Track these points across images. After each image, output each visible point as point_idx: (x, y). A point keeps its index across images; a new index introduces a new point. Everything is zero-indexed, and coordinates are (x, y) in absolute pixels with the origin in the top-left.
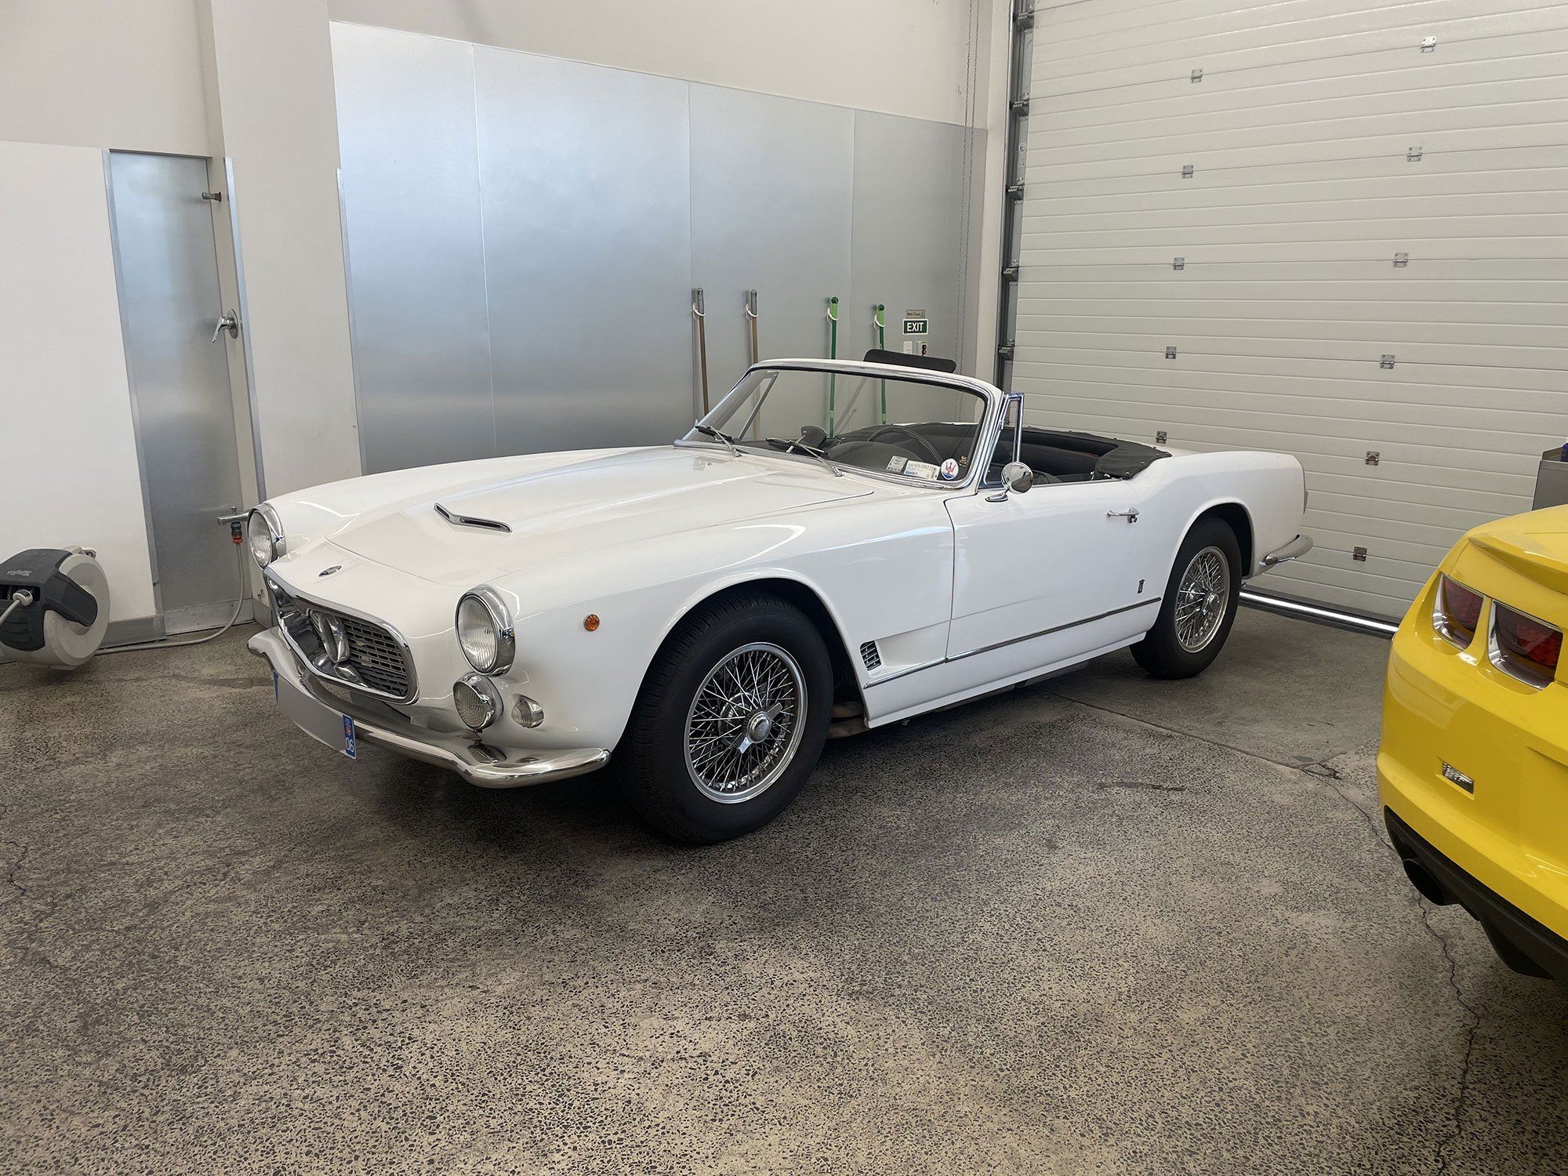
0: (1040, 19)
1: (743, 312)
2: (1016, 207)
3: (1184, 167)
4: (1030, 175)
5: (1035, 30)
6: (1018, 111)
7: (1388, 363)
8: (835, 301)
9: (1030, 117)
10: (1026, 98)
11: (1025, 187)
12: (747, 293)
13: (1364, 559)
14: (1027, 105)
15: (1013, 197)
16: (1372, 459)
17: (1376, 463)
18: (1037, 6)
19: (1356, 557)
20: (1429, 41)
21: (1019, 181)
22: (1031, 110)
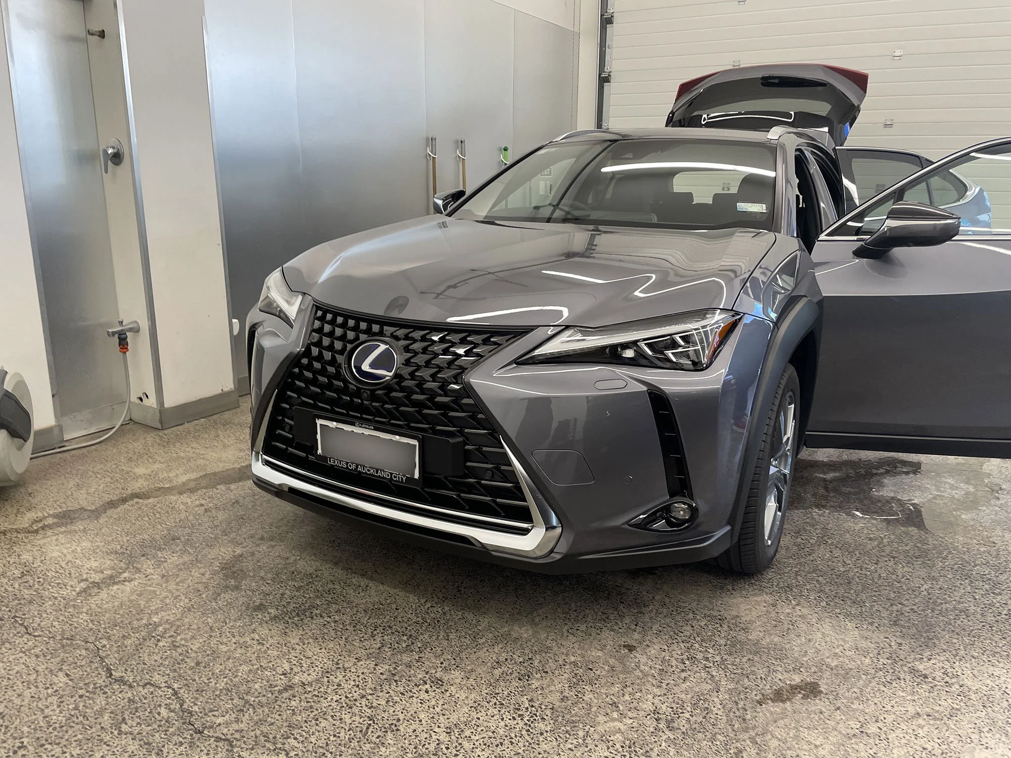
1: (455, 155)
2: (605, 87)
3: (734, 62)
4: (613, 65)
6: (606, 21)
8: (506, 149)
9: (614, 25)
10: (611, 11)
11: (611, 74)
12: (457, 142)
14: (612, 16)
15: (604, 80)
21: (607, 69)
22: (615, 20)
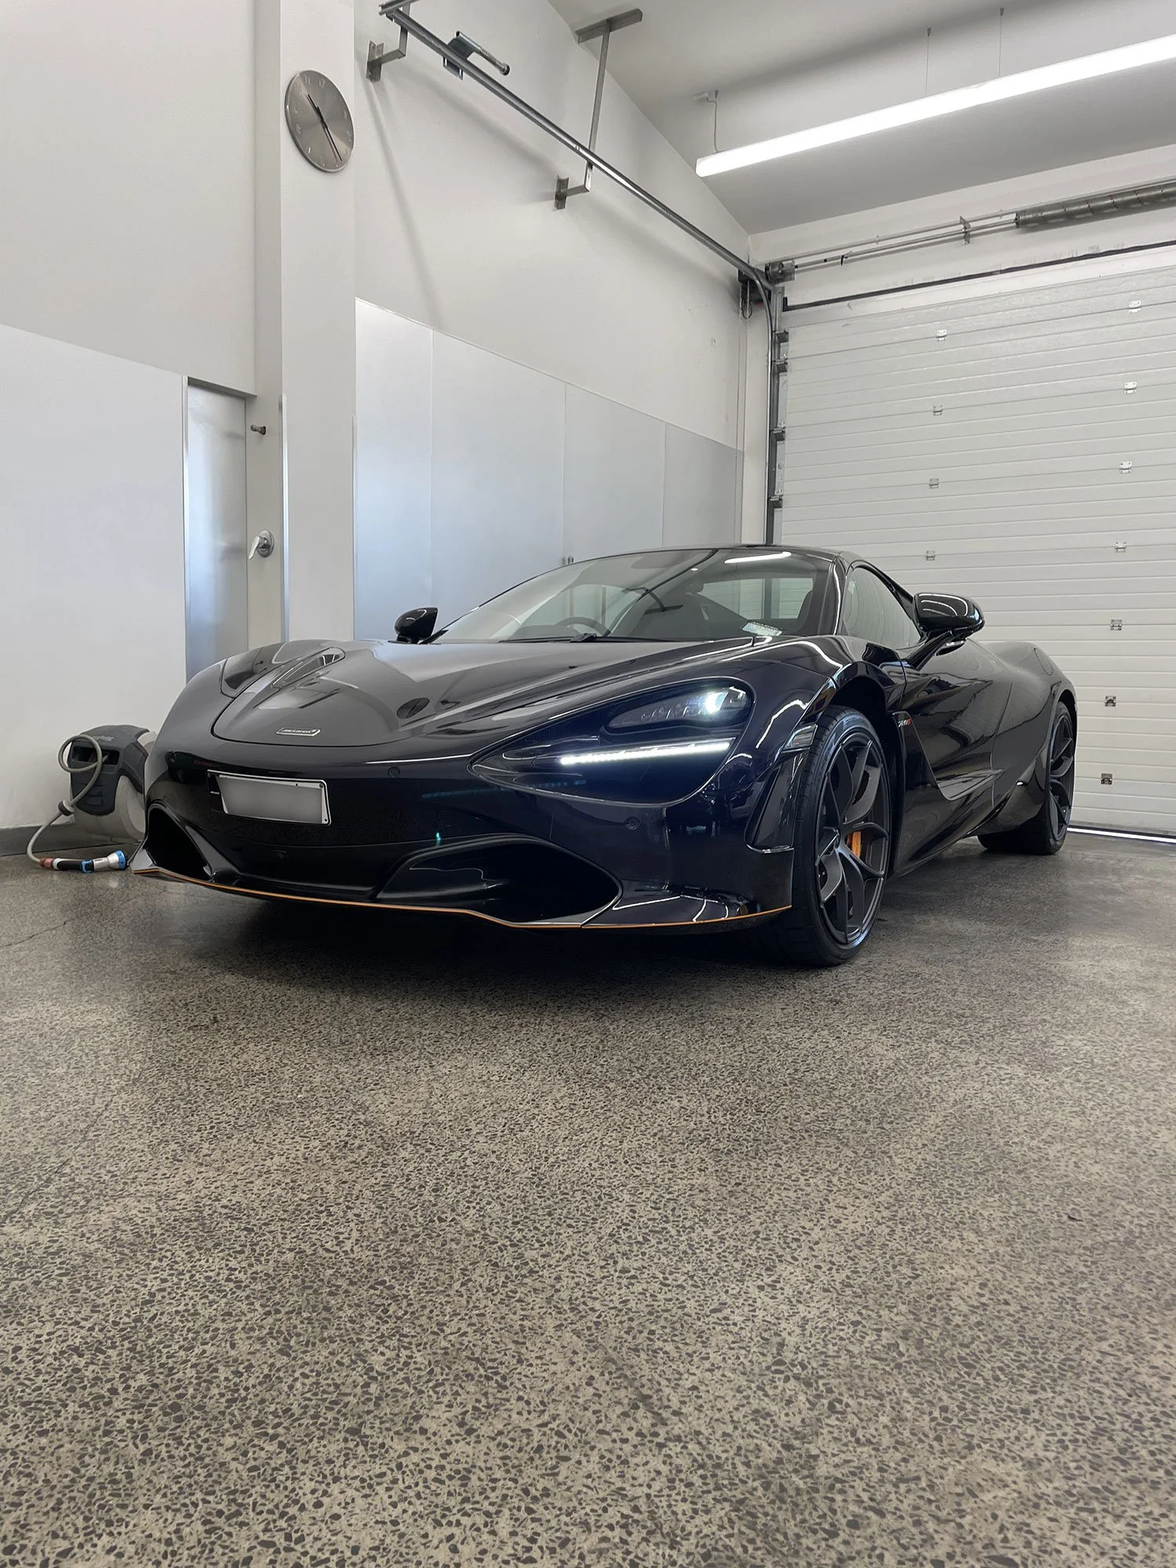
0: (791, 365)
2: (775, 513)
3: (930, 480)
4: (785, 487)
5: (788, 373)
6: (776, 437)
7: (1116, 626)
9: (786, 442)
10: (782, 427)
11: (783, 498)
13: (1110, 782)
14: (783, 432)
15: (773, 505)
16: (1111, 702)
17: (1114, 705)
18: (790, 355)
19: (1103, 782)
20: (1130, 385)
21: (778, 492)
22: (787, 436)
